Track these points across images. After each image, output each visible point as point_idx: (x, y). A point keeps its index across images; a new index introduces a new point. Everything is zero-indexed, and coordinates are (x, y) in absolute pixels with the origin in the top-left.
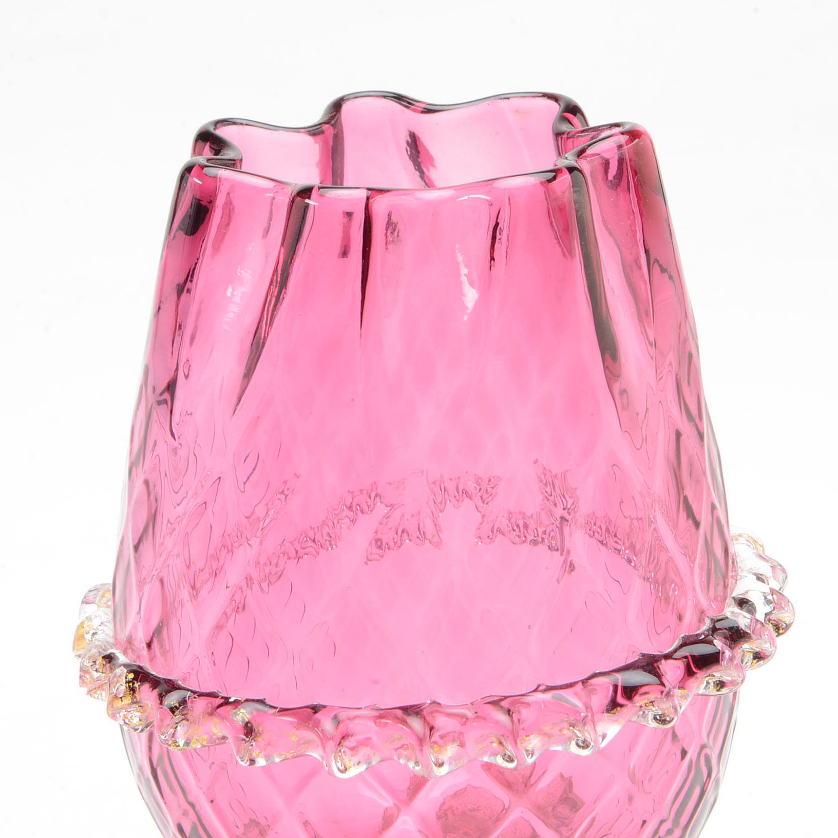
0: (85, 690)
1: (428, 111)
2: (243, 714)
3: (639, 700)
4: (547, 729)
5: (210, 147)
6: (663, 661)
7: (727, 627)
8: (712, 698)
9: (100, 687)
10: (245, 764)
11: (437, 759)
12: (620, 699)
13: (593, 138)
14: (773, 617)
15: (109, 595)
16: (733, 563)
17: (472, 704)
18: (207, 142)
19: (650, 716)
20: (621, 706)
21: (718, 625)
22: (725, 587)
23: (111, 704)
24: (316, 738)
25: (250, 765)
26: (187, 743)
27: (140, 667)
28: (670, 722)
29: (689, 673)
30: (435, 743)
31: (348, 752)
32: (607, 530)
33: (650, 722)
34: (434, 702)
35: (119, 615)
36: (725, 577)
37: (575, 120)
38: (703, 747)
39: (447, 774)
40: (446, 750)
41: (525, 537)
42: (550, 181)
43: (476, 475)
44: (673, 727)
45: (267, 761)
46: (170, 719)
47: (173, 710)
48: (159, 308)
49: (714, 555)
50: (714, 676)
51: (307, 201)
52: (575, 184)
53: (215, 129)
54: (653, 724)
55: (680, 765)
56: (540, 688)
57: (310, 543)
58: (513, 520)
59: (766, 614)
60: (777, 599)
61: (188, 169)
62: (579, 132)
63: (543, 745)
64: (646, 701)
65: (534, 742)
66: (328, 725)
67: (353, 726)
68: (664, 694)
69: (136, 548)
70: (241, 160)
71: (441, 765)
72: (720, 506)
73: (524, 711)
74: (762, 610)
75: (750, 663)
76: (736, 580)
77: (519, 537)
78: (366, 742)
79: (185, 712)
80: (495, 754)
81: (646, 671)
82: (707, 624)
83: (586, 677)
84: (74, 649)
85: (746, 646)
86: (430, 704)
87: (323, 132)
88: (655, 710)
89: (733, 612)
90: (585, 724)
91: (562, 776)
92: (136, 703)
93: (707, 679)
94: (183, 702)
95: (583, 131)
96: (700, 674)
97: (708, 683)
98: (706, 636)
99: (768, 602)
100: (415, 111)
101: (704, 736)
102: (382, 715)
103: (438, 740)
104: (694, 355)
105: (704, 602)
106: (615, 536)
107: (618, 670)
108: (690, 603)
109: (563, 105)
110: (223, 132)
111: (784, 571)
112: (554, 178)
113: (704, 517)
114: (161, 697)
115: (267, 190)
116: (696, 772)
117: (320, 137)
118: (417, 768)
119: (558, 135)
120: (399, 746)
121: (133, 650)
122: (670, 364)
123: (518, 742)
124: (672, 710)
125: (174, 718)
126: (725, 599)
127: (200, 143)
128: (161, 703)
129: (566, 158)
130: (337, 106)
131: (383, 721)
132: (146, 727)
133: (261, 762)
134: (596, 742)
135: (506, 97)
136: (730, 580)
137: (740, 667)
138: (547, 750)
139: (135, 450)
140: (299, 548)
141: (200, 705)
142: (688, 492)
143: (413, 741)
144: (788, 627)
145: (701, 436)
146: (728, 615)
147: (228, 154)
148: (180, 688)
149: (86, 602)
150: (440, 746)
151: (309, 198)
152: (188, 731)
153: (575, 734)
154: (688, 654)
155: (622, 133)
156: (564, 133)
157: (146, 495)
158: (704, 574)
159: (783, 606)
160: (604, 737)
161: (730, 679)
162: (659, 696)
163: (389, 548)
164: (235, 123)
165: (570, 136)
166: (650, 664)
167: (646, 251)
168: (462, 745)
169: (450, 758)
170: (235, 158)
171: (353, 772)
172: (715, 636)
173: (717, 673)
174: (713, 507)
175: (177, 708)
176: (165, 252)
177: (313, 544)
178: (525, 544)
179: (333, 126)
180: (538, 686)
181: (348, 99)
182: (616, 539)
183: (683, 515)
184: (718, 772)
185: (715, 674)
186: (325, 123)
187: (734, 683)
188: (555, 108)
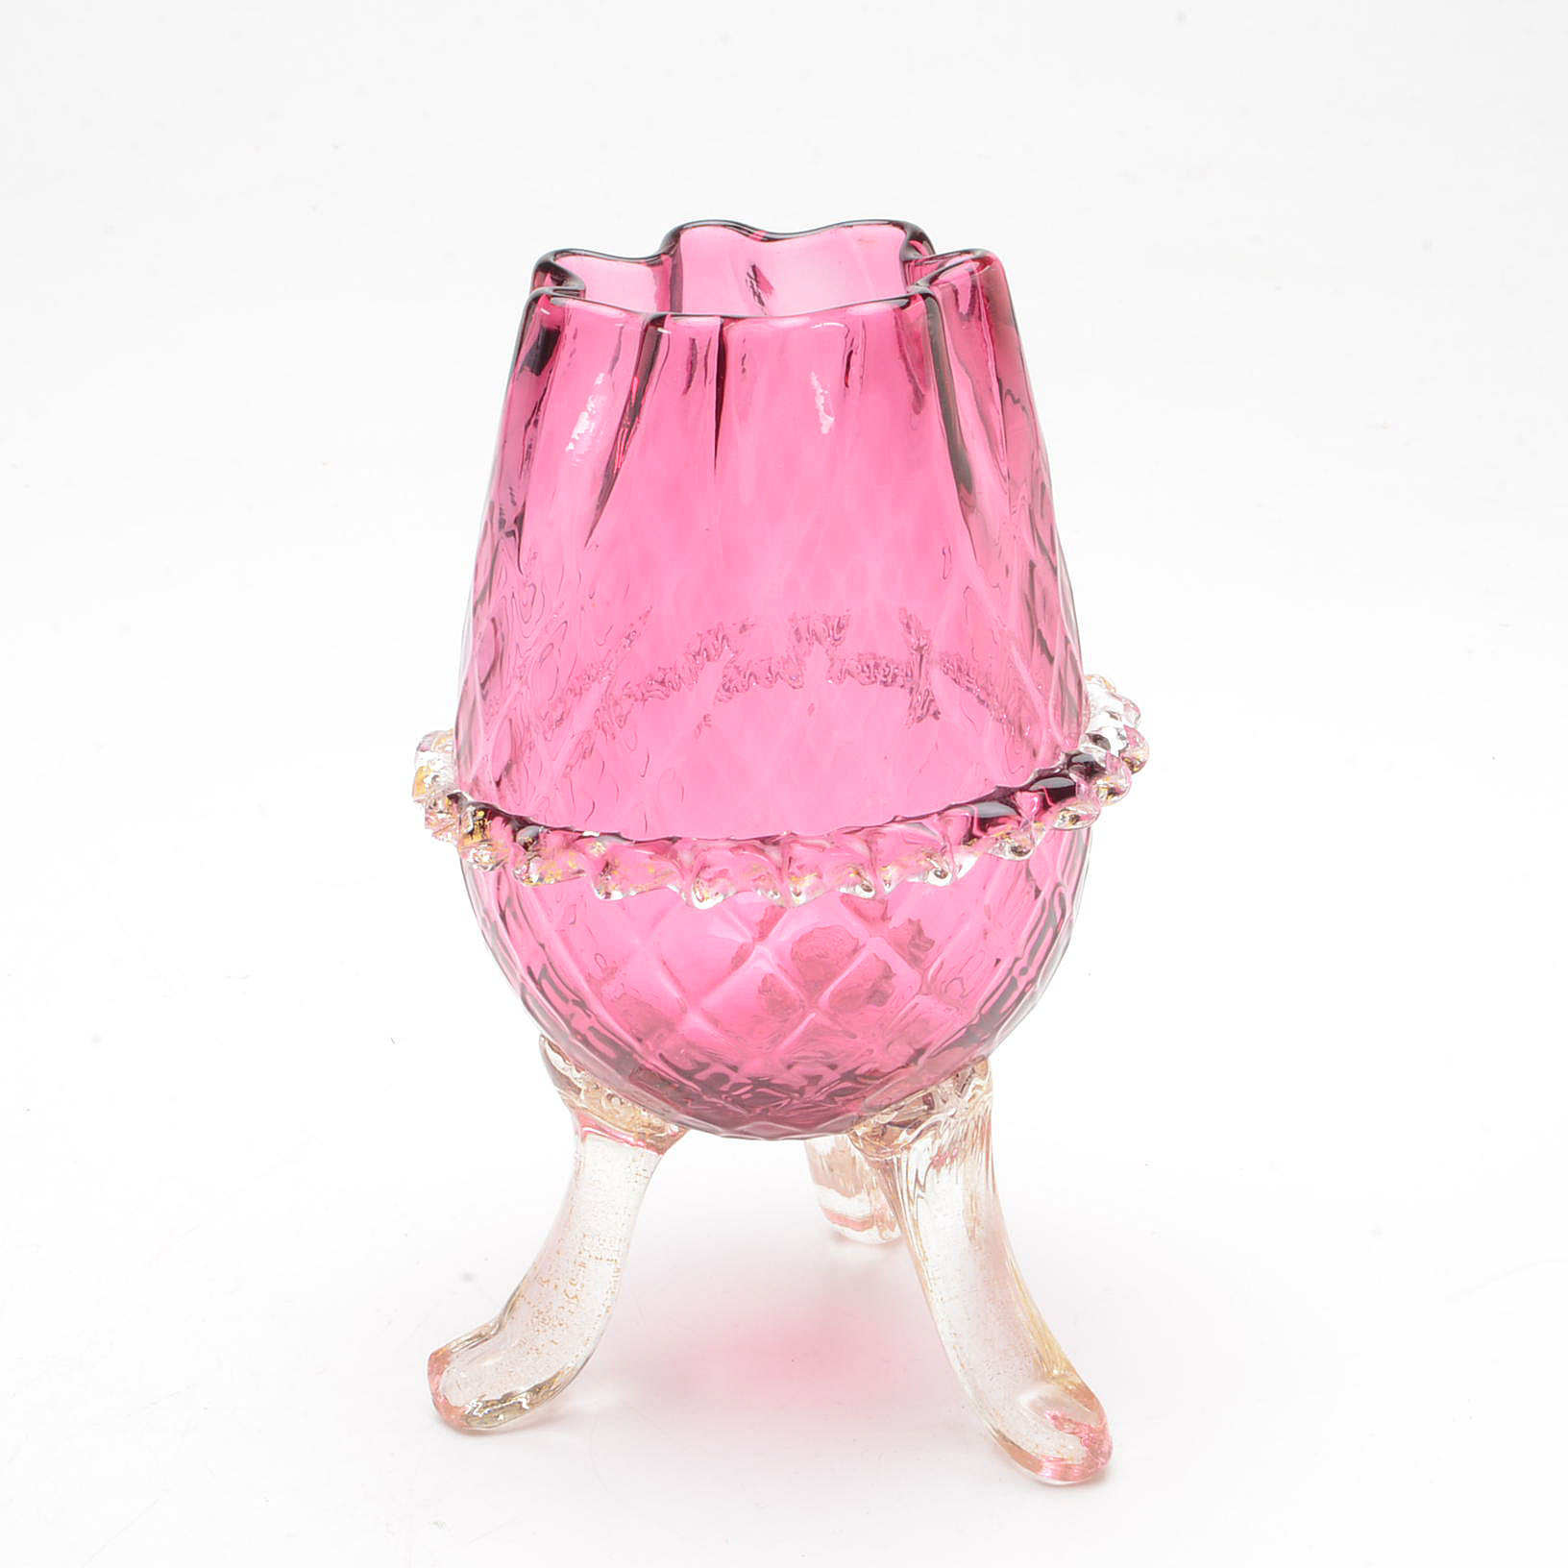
0: (430, 832)
1: (769, 239)
2: (599, 849)
3: (995, 832)
4: (904, 859)
5: (552, 278)
6: (1019, 794)
7: (1082, 761)
8: (1067, 832)
9: (445, 829)
10: (601, 897)
11: (796, 889)
12: (976, 831)
13: (940, 266)
14: (1126, 755)
15: (451, 740)
16: (1086, 702)
17: (829, 835)
18: (547, 272)
19: (1007, 848)
20: (978, 838)
21: (1074, 760)
22: (1079, 724)
23: (461, 843)
24: (675, 870)
25: (606, 898)
26: (541, 879)
27: (487, 805)
28: (1026, 853)
29: (1045, 807)
30: (793, 874)
31: (706, 884)
32: (959, 668)
33: (1007, 853)
34: (792, 834)
35: (462, 756)
36: (1079, 715)
37: (922, 247)
38: (1057, 885)
39: (804, 904)
40: (804, 881)
41: (876, 677)
42: (903, 308)
43: (824, 615)
44: (1028, 860)
45: (623, 893)
46: (523, 855)
47: (526, 846)
48: (505, 442)
49: (1069, 693)
50: (1069, 810)
51: (660, 330)
52: (929, 310)
53: (555, 260)
54: (1009, 856)
55: (1033, 905)
56: (897, 819)
57: (656, 686)
58: (863, 661)
59: (1120, 752)
60: (1131, 736)
61: (535, 300)
62: (927, 260)
63: (901, 876)
64: (1002, 833)
65: (892, 872)
66: (686, 857)
67: (710, 857)
68: (1021, 824)
69: (483, 685)
70: (584, 291)
71: (798, 895)
72: (1073, 639)
73: (880, 841)
74: (1116, 746)
75: (1104, 798)
76: (1089, 718)
77: (869, 677)
78: (723, 873)
79: (538, 848)
80: (854, 885)
81: (1002, 803)
82: (1062, 759)
83: (942, 808)
84: (413, 793)
85: (1100, 782)
86: (788, 835)
87: (661, 263)
88: (1012, 842)
89: (1087, 748)
90: (943, 854)
91: (910, 920)
92: (487, 840)
93: (1062, 813)
94: (537, 837)
95: (931, 259)
96: (1055, 808)
97: (1064, 817)
98: (1062, 770)
99: (1123, 738)
100: (755, 239)
101: (1059, 875)
102: (740, 846)
103: (796, 870)
104: (1047, 486)
105: (1059, 739)
106: (968, 675)
107: (973, 802)
108: (1045, 737)
109: (909, 233)
110: (563, 263)
111: (1136, 709)
112: (908, 304)
113: (1058, 653)
114: (514, 833)
115: (615, 320)
116: (1050, 911)
117: (660, 268)
118: (776, 897)
119: (905, 262)
120: (757, 877)
121: (479, 791)
122: (1024, 498)
123: (877, 873)
124: (1029, 842)
125: (527, 853)
126: (1079, 734)
127: (540, 274)
128: (515, 840)
129: (917, 284)
130: (676, 236)
131: (741, 851)
132: (497, 865)
133: (617, 895)
134: (954, 873)
135: (849, 225)
136: (1084, 718)
137: (1096, 801)
138: (904, 880)
139: (480, 589)
140: (644, 692)
141: (555, 839)
142: (1042, 626)
143: (772, 870)
144: (1142, 764)
145: (1054, 570)
146: (1082, 750)
147: (572, 285)
148: (533, 824)
149: (421, 749)
150: (797, 877)
151: (662, 326)
152: (541, 867)
153: (932, 864)
154: (1043, 787)
155: (974, 260)
156: (911, 261)
157: (493, 631)
158: (1059, 713)
159: (1138, 740)
160: (961, 867)
161: (1085, 813)
162: (1016, 826)
163: (737, 691)
164: (574, 254)
165: (918, 263)
166: (1006, 796)
167: (998, 380)
168: (820, 877)
169: (809, 888)
170: (580, 289)
171: (709, 904)
172: (1070, 769)
173: (1073, 807)
174: (1067, 641)
175: (531, 844)
176: (511, 385)
177: (660, 687)
178: (875, 685)
179: (672, 256)
180: (895, 817)
181: (687, 228)
182: (968, 678)
183: (1037, 649)
184: (1071, 914)
185: (1070, 808)
186: (664, 254)
187: (1089, 817)
188: (901, 236)
